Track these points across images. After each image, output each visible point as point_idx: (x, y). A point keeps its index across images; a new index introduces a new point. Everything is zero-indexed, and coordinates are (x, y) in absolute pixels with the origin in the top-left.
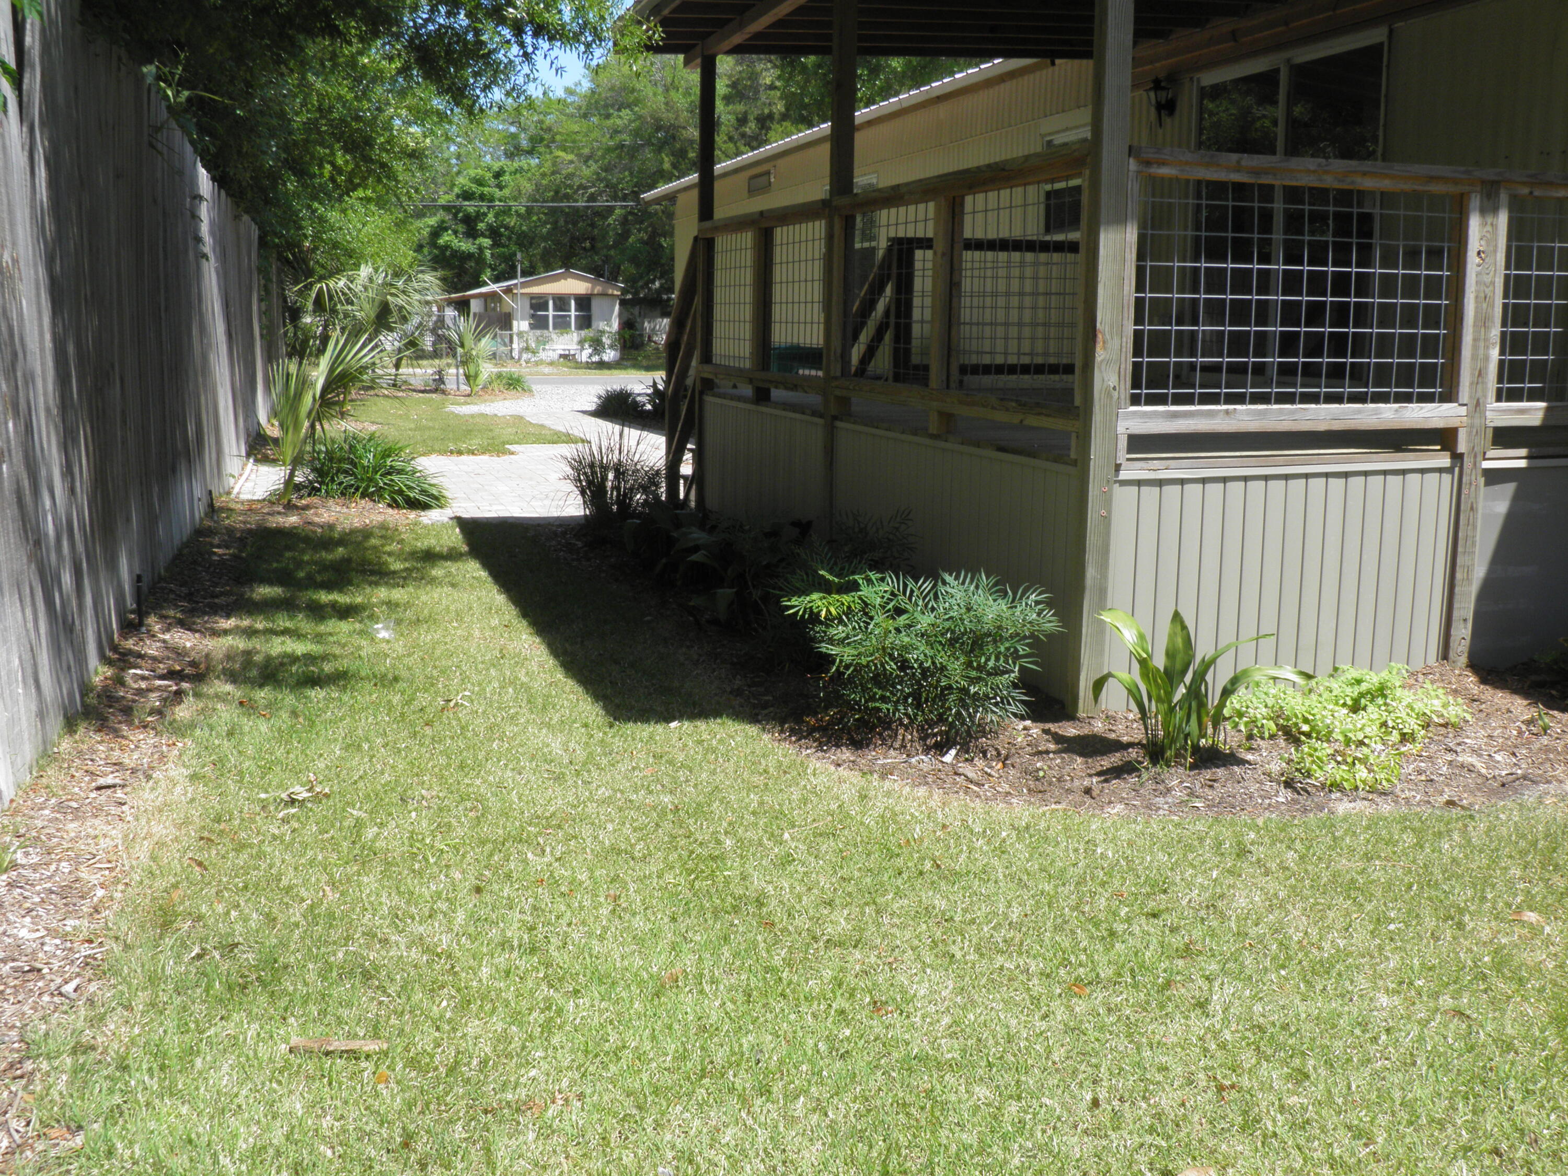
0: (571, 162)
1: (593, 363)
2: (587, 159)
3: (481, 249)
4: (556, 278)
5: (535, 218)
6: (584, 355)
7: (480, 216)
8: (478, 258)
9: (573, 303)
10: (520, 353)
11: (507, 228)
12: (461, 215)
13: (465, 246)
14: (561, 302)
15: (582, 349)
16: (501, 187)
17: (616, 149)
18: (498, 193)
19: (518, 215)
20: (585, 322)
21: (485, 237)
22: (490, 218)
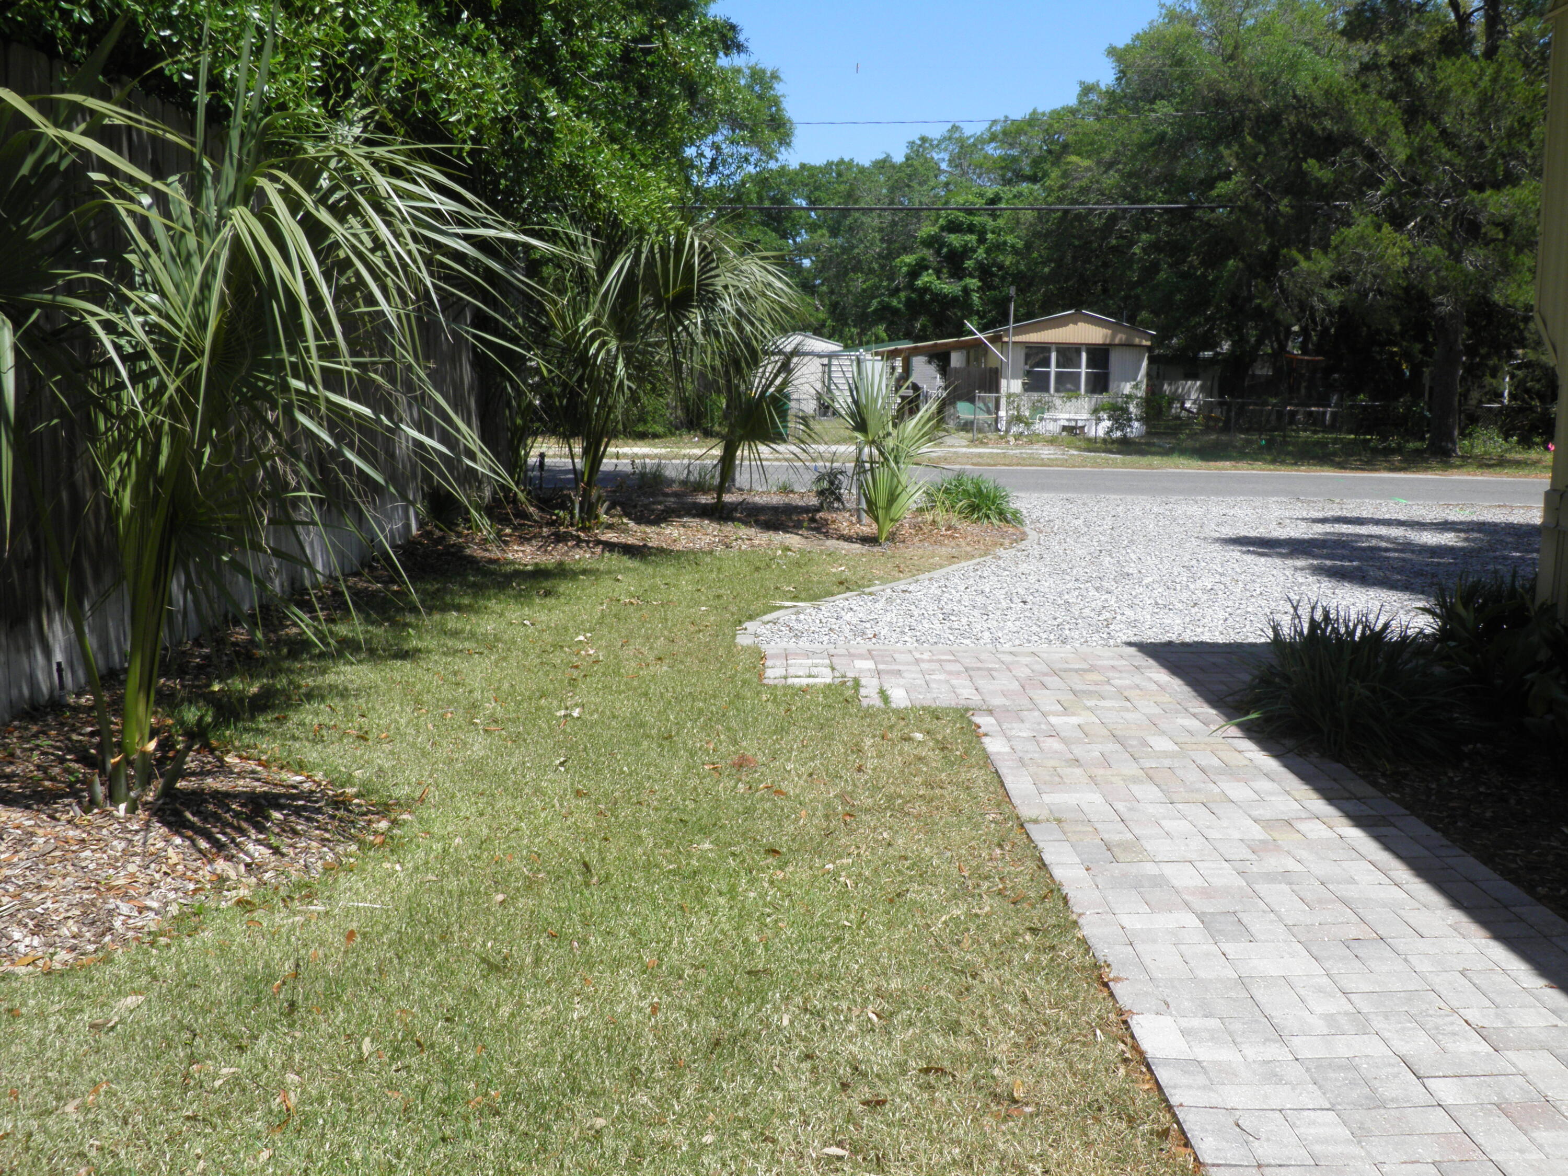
0: (1088, 169)
1: (1113, 442)
2: (1110, 165)
3: (966, 291)
4: (1063, 322)
5: (1035, 255)
6: (1102, 428)
7: (966, 251)
8: (962, 303)
9: (1084, 356)
10: (1009, 423)
11: (1001, 267)
12: (945, 250)
13: (949, 287)
14: (1068, 353)
15: (1099, 420)
16: (994, 216)
17: (1152, 145)
18: (990, 224)
19: (1015, 251)
20: (1099, 384)
21: (972, 277)
22: (981, 253)
